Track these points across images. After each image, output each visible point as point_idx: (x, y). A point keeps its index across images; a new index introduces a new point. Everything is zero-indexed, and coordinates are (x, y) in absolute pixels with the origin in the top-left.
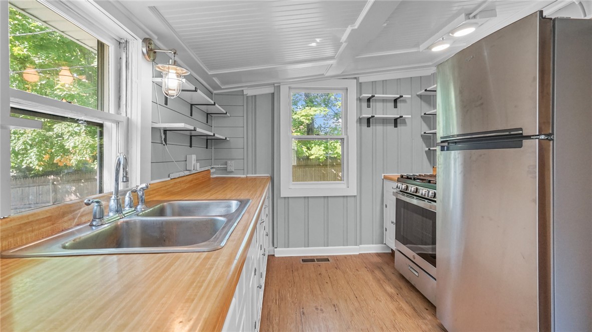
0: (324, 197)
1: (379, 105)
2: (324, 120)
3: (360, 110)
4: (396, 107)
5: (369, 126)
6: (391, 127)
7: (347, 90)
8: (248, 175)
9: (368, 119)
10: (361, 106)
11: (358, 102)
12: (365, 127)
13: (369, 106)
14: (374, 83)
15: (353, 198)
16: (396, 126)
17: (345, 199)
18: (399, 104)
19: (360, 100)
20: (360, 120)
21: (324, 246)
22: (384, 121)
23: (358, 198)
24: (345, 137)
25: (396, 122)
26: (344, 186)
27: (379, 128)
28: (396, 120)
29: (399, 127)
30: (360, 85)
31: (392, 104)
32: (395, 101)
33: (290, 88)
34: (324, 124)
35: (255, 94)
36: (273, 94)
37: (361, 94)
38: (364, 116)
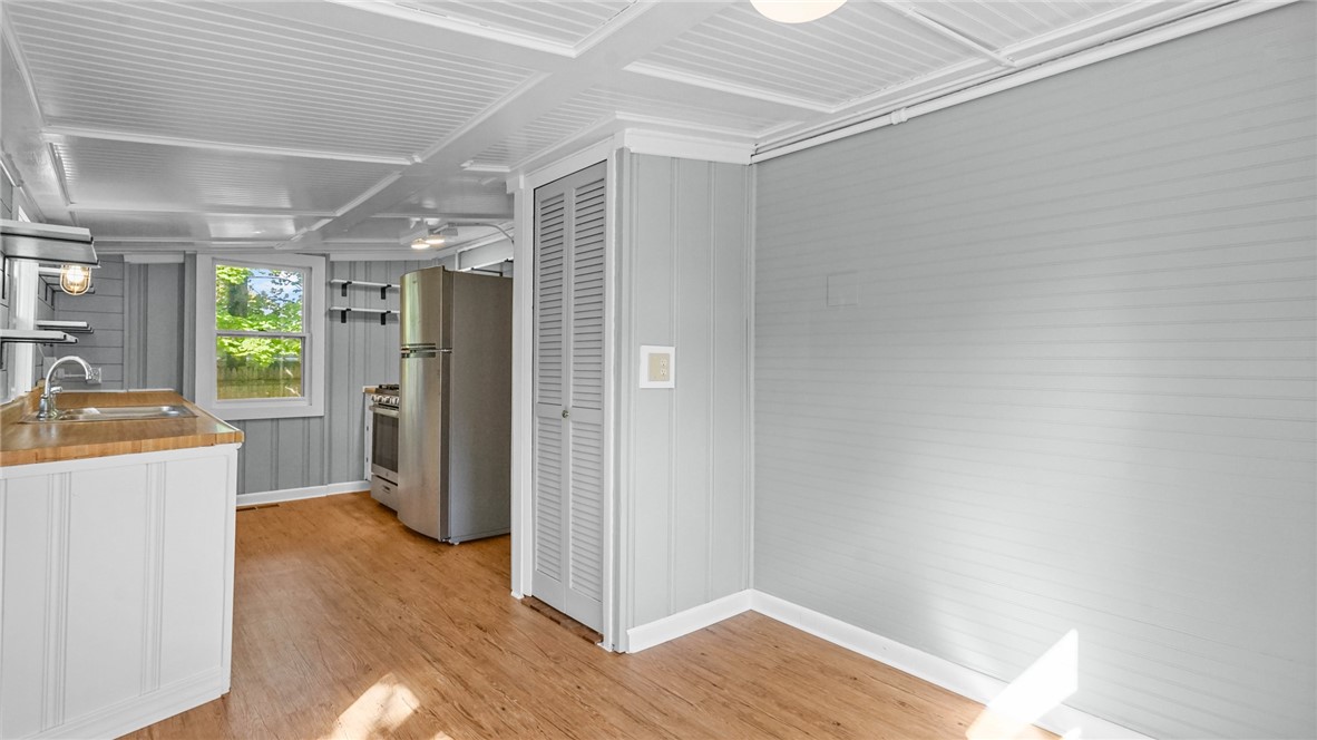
0: (272, 420)
1: (360, 294)
2: (274, 282)
3: (330, 298)
4: (383, 297)
5: (344, 320)
6: (377, 324)
7: (311, 268)
8: (131, 390)
9: (343, 313)
10: (332, 294)
11: (328, 288)
12: (338, 323)
13: (344, 294)
14: (352, 264)
15: (318, 420)
16: (383, 323)
17: (306, 422)
18: (387, 295)
19: (331, 285)
20: (330, 314)
21: (271, 490)
22: (367, 316)
23: (326, 418)
24: (307, 335)
25: (383, 318)
26: (305, 404)
27: (360, 325)
28: (383, 315)
29: (388, 325)
30: (331, 266)
31: (379, 294)
32: (383, 290)
33: (213, 259)
34: (273, 290)
35: (146, 262)
36: (182, 266)
37: (333, 278)
38: (336, 308)
